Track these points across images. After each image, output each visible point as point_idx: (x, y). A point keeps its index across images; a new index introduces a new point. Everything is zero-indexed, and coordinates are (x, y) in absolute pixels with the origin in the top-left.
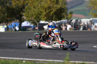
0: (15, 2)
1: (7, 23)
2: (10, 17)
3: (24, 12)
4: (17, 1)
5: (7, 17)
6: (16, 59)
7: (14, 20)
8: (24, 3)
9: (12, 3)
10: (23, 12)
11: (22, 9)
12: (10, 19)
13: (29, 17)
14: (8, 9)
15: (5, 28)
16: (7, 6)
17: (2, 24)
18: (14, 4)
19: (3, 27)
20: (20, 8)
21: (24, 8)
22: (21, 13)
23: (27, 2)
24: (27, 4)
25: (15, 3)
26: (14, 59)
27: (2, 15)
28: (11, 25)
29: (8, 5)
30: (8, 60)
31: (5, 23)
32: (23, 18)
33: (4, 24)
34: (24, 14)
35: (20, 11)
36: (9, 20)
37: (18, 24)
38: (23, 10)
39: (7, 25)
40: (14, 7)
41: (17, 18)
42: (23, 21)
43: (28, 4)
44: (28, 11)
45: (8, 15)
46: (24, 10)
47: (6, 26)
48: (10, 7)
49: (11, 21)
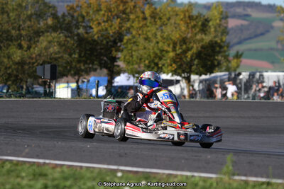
0: (99, 24)
1: (77, 77)
2: (85, 63)
3: (122, 51)
4: (104, 22)
5: (79, 62)
6: (100, 168)
7: (95, 70)
8: (120, 28)
9: (91, 28)
10: (118, 50)
11: (115, 42)
12: (86, 66)
13: (133, 64)
14: (81, 40)
15: (72, 90)
16: (78, 35)
17: (65, 79)
18: (95, 30)
19: (68, 87)
20: (112, 39)
21: (121, 40)
22: (114, 53)
23: (128, 25)
24: (128, 30)
25: (100, 28)
26: (94, 168)
27: (66, 56)
28: (88, 81)
29: (81, 31)
30: (78, 169)
31: (73, 76)
32: (118, 66)
33: (70, 78)
34: (119, 55)
35: (112, 46)
36: (82, 71)
37: (104, 80)
38: (119, 44)
39: (77, 82)
40: (96, 37)
41: (103, 65)
42: (118, 74)
43: (131, 30)
44: (131, 49)
45: (80, 56)
46: (120, 46)
47: (74, 85)
48: (86, 35)
49: (88, 72)
